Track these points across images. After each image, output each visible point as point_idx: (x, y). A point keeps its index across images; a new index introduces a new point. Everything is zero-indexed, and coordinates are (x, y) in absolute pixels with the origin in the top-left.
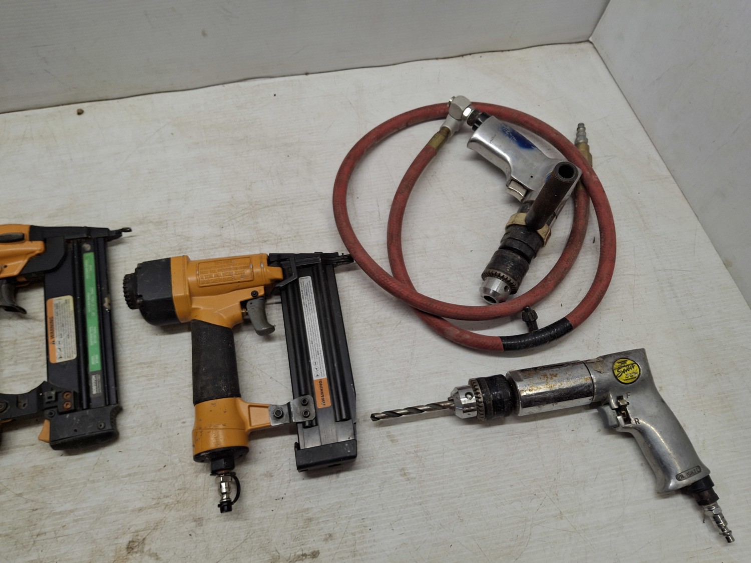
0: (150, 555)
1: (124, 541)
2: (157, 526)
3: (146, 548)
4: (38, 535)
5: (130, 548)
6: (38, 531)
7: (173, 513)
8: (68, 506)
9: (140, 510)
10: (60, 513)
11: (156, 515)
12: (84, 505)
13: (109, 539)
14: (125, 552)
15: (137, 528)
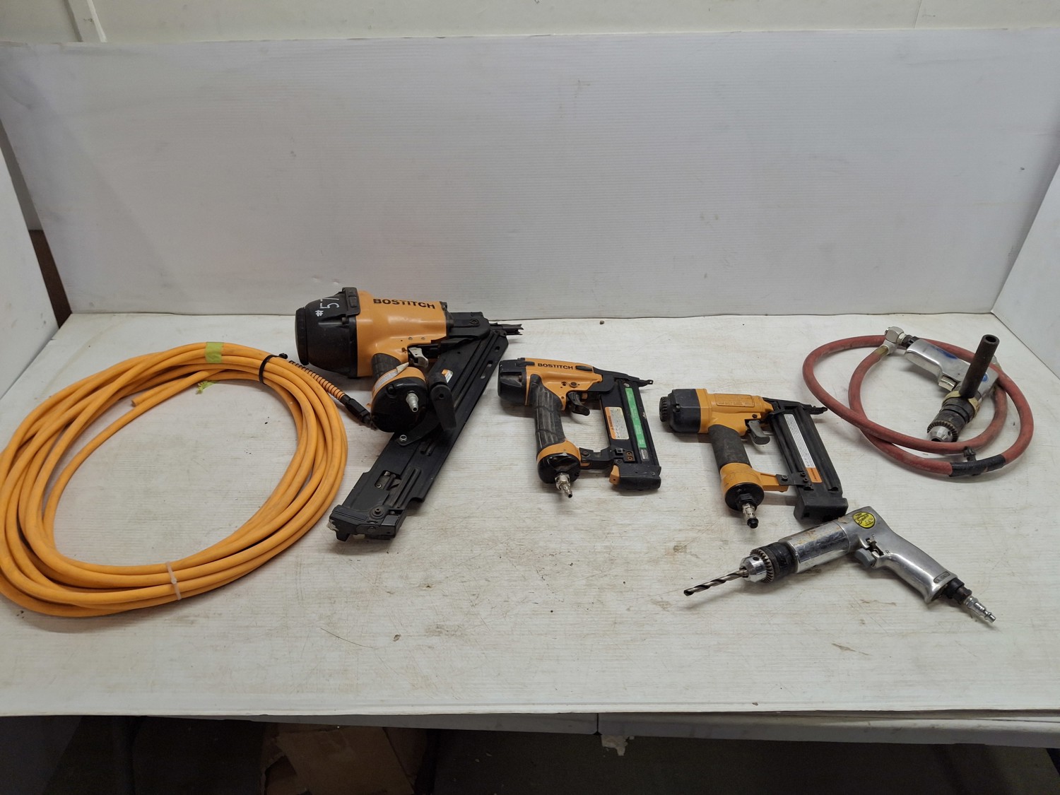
0: (692, 555)
1: (672, 544)
2: (694, 540)
3: (688, 551)
4: (608, 534)
5: (676, 549)
6: (608, 531)
7: (704, 535)
8: (627, 522)
9: (680, 530)
10: (621, 524)
11: (692, 534)
12: (638, 523)
13: (659, 542)
14: (673, 551)
15: (680, 539)
